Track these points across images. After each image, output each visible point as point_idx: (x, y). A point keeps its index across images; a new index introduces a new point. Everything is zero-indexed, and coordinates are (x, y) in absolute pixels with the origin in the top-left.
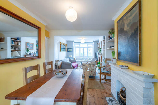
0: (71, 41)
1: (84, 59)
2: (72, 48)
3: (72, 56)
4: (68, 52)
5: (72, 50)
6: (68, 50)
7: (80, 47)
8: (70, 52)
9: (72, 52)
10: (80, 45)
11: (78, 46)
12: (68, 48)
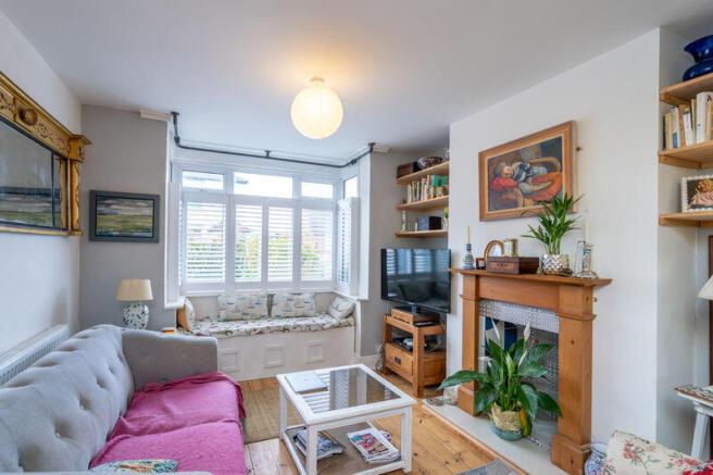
0: (136, 113)
1: (270, 305)
2: (155, 201)
3: (158, 289)
4: (96, 235)
5: (149, 223)
6: (93, 216)
7: (230, 201)
8: (125, 237)
9: (152, 235)
10: (229, 181)
11: (215, 183)
12: (98, 198)
